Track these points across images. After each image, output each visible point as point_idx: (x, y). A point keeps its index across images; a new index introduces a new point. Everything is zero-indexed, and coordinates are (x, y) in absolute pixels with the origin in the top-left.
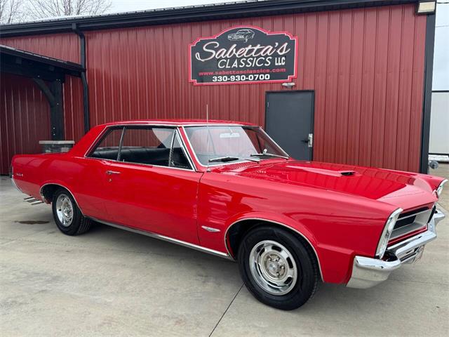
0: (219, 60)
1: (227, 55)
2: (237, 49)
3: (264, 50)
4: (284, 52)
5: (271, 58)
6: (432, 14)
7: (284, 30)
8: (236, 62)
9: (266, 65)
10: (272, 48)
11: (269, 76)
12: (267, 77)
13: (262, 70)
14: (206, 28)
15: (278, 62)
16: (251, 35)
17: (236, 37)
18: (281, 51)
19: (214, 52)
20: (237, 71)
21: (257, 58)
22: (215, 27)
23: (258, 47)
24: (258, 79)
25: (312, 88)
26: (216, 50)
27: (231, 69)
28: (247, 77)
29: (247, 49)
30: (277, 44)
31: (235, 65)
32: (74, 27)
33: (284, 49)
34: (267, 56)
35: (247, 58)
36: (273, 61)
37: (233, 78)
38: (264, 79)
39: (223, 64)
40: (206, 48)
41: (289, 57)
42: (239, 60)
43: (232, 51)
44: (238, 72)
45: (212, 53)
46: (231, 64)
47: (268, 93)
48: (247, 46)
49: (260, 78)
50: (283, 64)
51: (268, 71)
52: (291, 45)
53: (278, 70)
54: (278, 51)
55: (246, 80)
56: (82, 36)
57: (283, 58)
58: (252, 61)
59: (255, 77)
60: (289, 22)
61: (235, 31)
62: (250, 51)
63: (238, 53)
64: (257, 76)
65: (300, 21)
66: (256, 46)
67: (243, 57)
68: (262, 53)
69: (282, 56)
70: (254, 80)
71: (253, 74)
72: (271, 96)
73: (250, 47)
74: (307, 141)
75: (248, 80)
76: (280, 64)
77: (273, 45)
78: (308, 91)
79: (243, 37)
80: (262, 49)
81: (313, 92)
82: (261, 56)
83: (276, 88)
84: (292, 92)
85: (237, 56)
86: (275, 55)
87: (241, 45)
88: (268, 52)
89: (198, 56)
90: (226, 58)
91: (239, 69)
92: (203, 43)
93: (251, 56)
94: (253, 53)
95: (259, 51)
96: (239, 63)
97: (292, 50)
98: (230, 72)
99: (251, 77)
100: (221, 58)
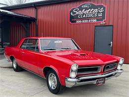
2: (85, 11)
7: (102, 3)
9: (95, 16)
11: (96, 20)
14: (75, 4)
15: (99, 15)
16: (90, 5)
17: (85, 6)
22: (78, 3)
23: (92, 9)
24: (92, 21)
26: (78, 11)
31: (84, 16)
32: (33, 5)
33: (102, 10)
34: (95, 13)
35: (88, 14)
36: (97, 15)
37: (83, 21)
38: (94, 21)
39: (80, 16)
40: (75, 11)
43: (83, 12)
45: (76, 13)
50: (101, 15)
51: (96, 18)
54: (100, 11)
58: (90, 15)
61: (84, 4)
62: (89, 11)
69: (101, 13)
72: (96, 27)
74: (110, 45)
78: (111, 25)
79: (87, 6)
81: (113, 26)
82: (93, 13)
83: (99, 25)
84: (104, 26)
85: (85, 13)
86: (98, 12)
87: (86, 9)
88: (96, 11)
89: (72, 14)
90: (81, 14)
91: (85, 18)
92: (73, 9)
93: (90, 13)
95: (93, 11)
96: (86, 16)
97: (105, 11)
98: (82, 19)
99: (89, 21)
100: (79, 14)
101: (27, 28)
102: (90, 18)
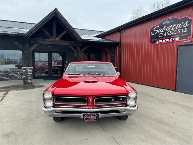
1: (162, 31)
2: (166, 28)
3: (177, 26)
4: (186, 26)
5: (180, 29)
7: (187, 15)
8: (165, 33)
9: (178, 33)
10: (181, 24)
11: (179, 38)
12: (178, 39)
15: (183, 31)
16: (172, 20)
17: (166, 22)
18: (185, 25)
19: (157, 30)
21: (174, 30)
23: (175, 25)
24: (174, 40)
26: (158, 30)
27: (163, 37)
28: (170, 39)
29: (170, 27)
30: (183, 22)
31: (165, 35)
32: (117, 30)
35: (170, 31)
36: (181, 31)
37: (164, 41)
38: (177, 40)
39: (161, 35)
40: (155, 29)
42: (167, 32)
43: (164, 29)
44: (166, 38)
45: (156, 31)
49: (175, 40)
50: (186, 31)
51: (179, 36)
52: (190, 21)
53: (183, 35)
54: (184, 26)
55: (169, 41)
56: (120, 32)
57: (186, 29)
58: (172, 32)
59: (173, 39)
61: (165, 20)
63: (166, 29)
64: (174, 38)
66: (174, 25)
67: (168, 31)
68: (176, 28)
69: (185, 28)
70: (172, 40)
71: (172, 38)
72: (179, 47)
73: (171, 26)
75: (170, 41)
76: (184, 32)
77: (181, 23)
79: (169, 22)
82: (175, 29)
83: (183, 44)
85: (166, 31)
86: (182, 28)
87: (168, 25)
88: (179, 27)
89: (152, 33)
90: (162, 32)
93: (172, 30)
94: (172, 29)
95: (175, 27)
96: (167, 34)
98: (162, 39)
99: (171, 40)
100: (160, 33)
101: (111, 52)
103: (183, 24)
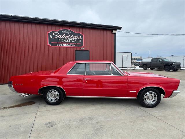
0: (59, 39)
1: (62, 37)
6: (115, 34)
7: (79, 32)
8: (65, 40)
13: (74, 43)
14: (54, 28)
16: (70, 32)
17: (65, 32)
18: (79, 38)
19: (57, 36)
20: (66, 43)
21: (72, 39)
22: (57, 28)
23: (72, 36)
24: (73, 46)
25: (88, 50)
26: (58, 35)
27: (63, 42)
28: (69, 45)
29: (69, 36)
31: (65, 41)
33: (80, 38)
34: (75, 39)
35: (69, 39)
36: (77, 41)
37: (64, 45)
38: (75, 46)
40: (54, 34)
41: (82, 40)
42: (66, 39)
43: (64, 36)
45: (56, 36)
46: (63, 40)
47: (76, 50)
48: (69, 35)
51: (76, 44)
53: (79, 44)
58: (70, 40)
59: (72, 45)
60: (81, 30)
61: (64, 30)
62: (70, 37)
63: (66, 37)
65: (84, 30)
66: (71, 36)
68: (73, 38)
69: (80, 40)
72: (76, 51)
73: (70, 36)
77: (77, 36)
78: (88, 51)
79: (67, 32)
80: (73, 37)
81: (89, 51)
82: (73, 39)
83: (78, 49)
84: (83, 50)
86: (78, 39)
87: (66, 35)
88: (75, 38)
89: (51, 36)
90: (62, 38)
91: (66, 42)
92: (53, 32)
93: (70, 39)
94: (71, 38)
95: (72, 37)
96: (66, 40)
97: (83, 38)
98: (63, 43)
100: (60, 38)
102: (71, 43)
103: (78, 37)
